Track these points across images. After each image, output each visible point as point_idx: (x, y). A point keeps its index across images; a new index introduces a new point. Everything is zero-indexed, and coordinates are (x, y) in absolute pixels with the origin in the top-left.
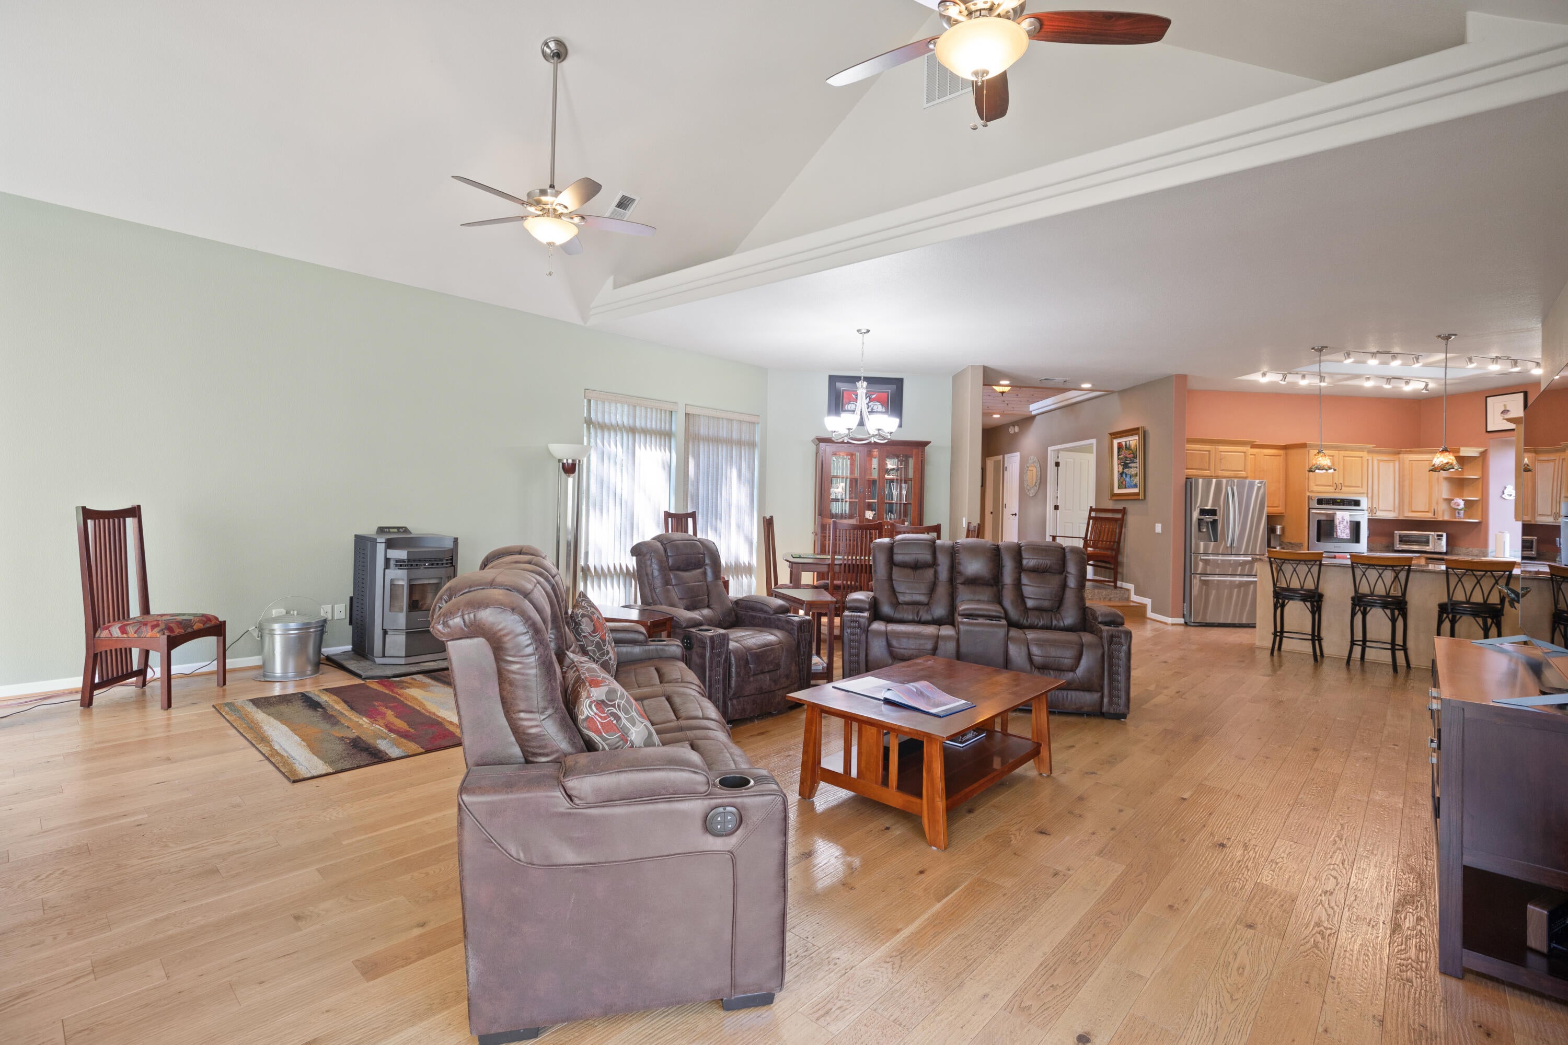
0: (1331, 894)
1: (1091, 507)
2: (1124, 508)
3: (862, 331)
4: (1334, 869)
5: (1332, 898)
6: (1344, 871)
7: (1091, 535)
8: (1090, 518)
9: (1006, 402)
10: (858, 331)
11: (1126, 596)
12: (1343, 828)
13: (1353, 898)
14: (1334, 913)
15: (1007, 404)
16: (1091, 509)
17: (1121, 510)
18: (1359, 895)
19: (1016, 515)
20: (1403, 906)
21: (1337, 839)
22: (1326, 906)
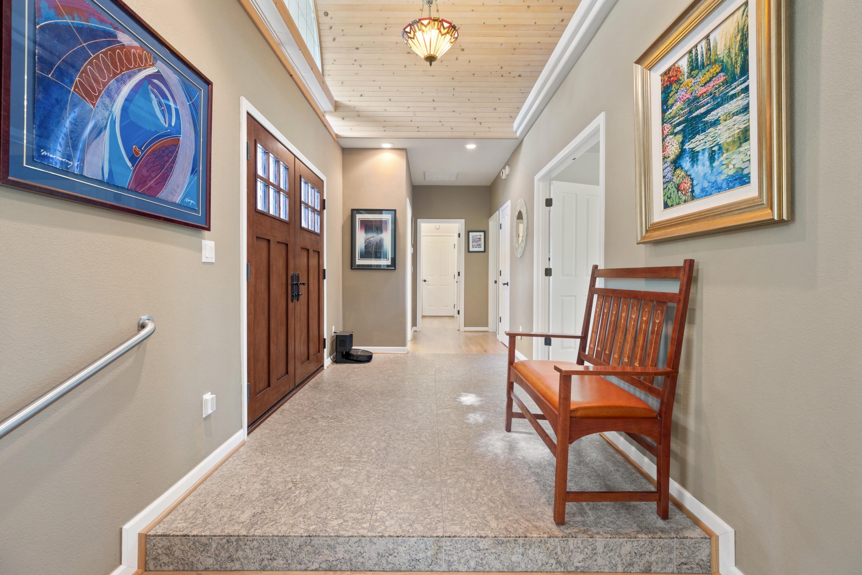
1: (595, 267)
2: (690, 264)
7: (594, 332)
8: (592, 290)
9: (478, 120)
11: (703, 555)
15: (480, 123)
16: (596, 272)
17: (678, 269)
19: (507, 284)
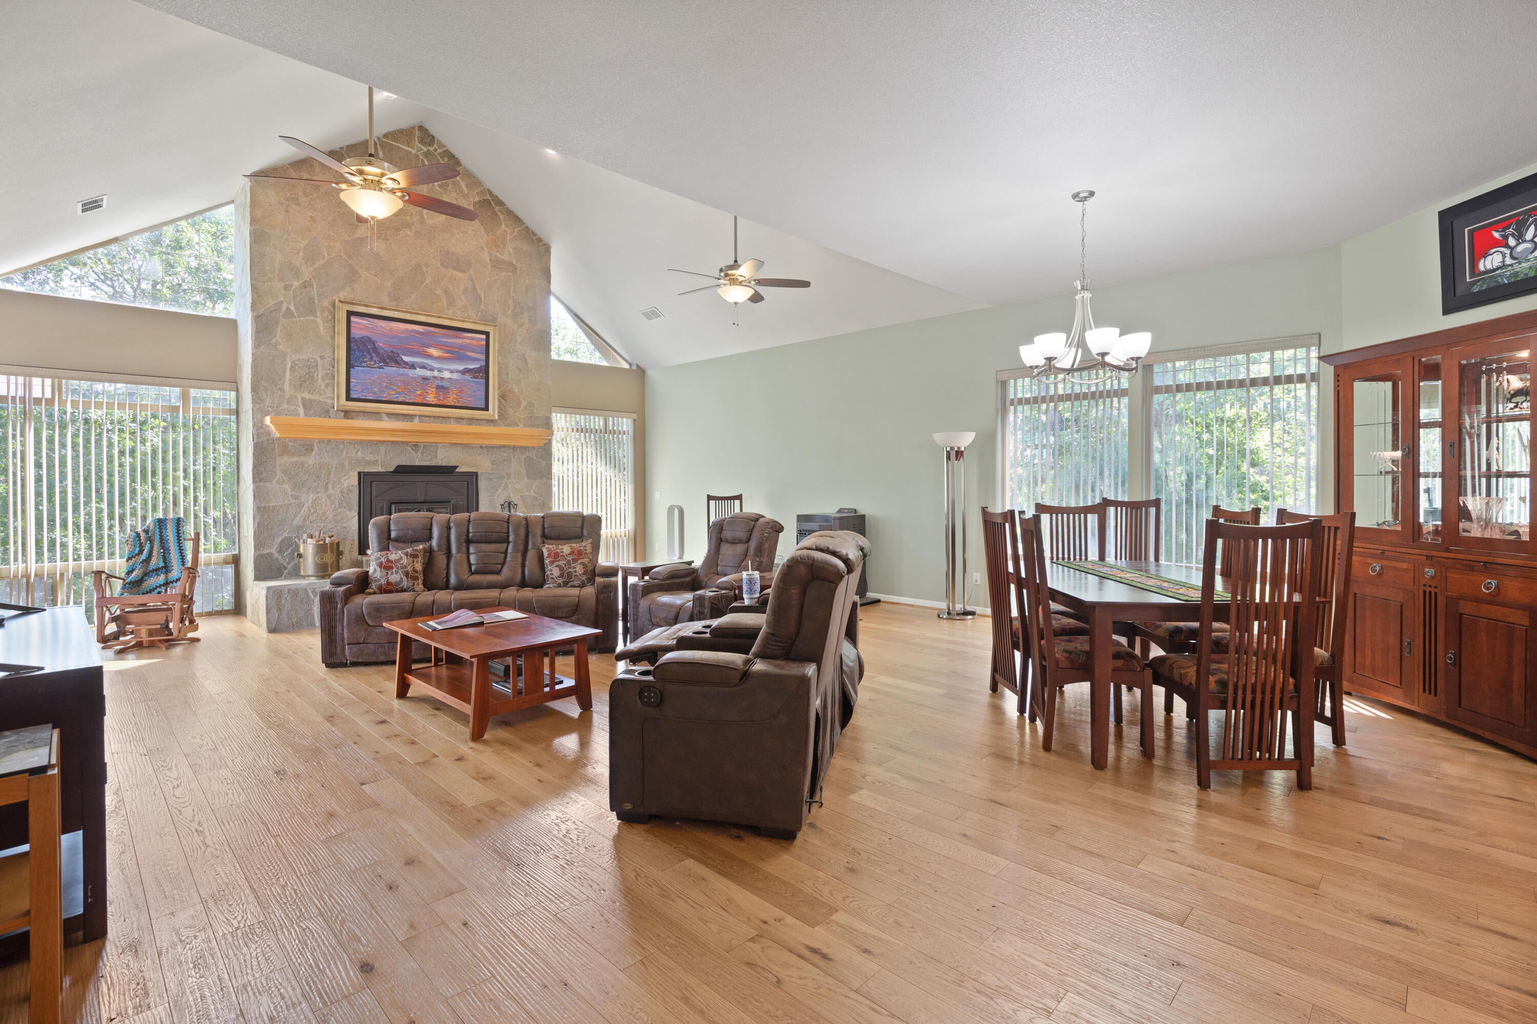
0: (174, 787)
3: (1081, 195)
4: (184, 803)
5: (171, 785)
6: (175, 806)
10: (1075, 196)
12: (204, 843)
13: (157, 792)
14: (163, 778)
18: (153, 797)
20: (116, 807)
21: (201, 829)
22: (172, 780)
